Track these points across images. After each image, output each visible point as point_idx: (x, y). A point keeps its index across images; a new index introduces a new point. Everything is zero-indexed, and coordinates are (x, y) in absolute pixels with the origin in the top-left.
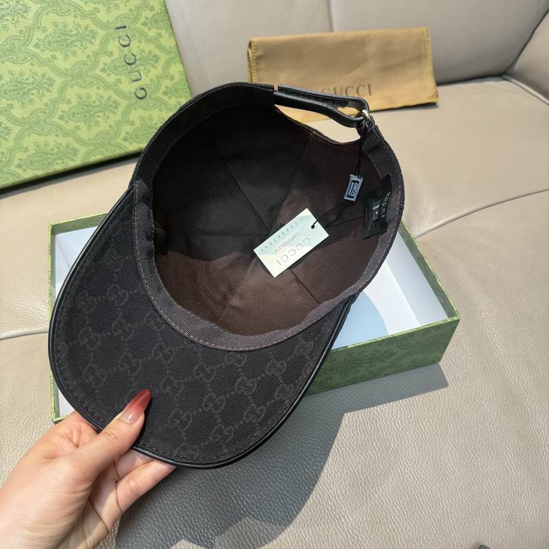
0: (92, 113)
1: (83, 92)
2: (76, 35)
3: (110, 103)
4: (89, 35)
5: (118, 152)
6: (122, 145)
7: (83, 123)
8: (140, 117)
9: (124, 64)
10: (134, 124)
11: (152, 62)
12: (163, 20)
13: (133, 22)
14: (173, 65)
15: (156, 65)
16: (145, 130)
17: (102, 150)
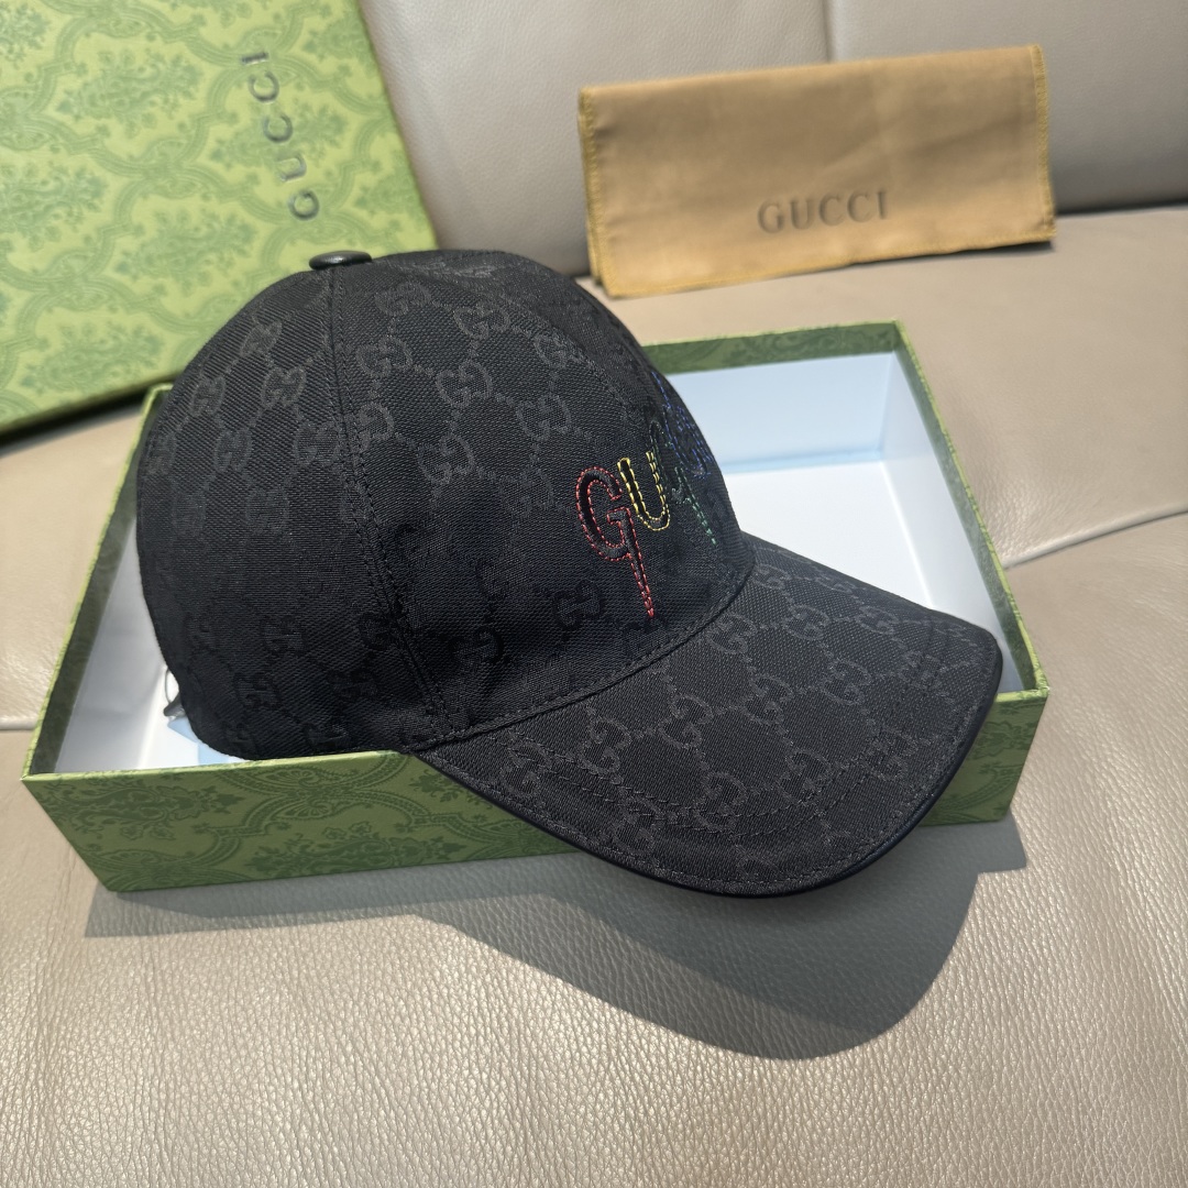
1: (171, 208)
3: (234, 231)
7: (171, 279)
9: (264, 139)
11: (328, 133)
14: (377, 138)
15: (337, 138)
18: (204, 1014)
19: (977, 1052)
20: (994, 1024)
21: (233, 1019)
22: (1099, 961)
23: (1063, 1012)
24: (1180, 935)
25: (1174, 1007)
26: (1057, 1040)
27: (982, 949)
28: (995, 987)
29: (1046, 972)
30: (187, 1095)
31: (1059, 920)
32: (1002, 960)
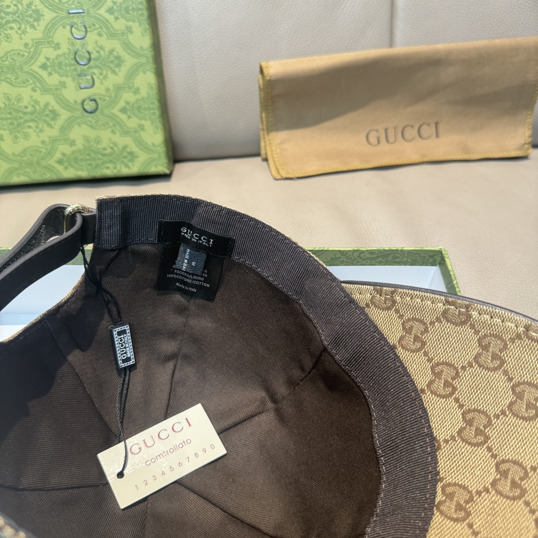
0: (22, 121)
1: (13, 92)
2: (14, 14)
3: (47, 112)
4: (31, 16)
5: (48, 177)
6: (55, 168)
7: (7, 132)
8: (84, 136)
9: (73, 62)
10: (75, 145)
11: (112, 66)
12: (139, 9)
13: (94, 6)
14: (141, 74)
15: (117, 69)
16: (89, 155)
17: (28, 170)
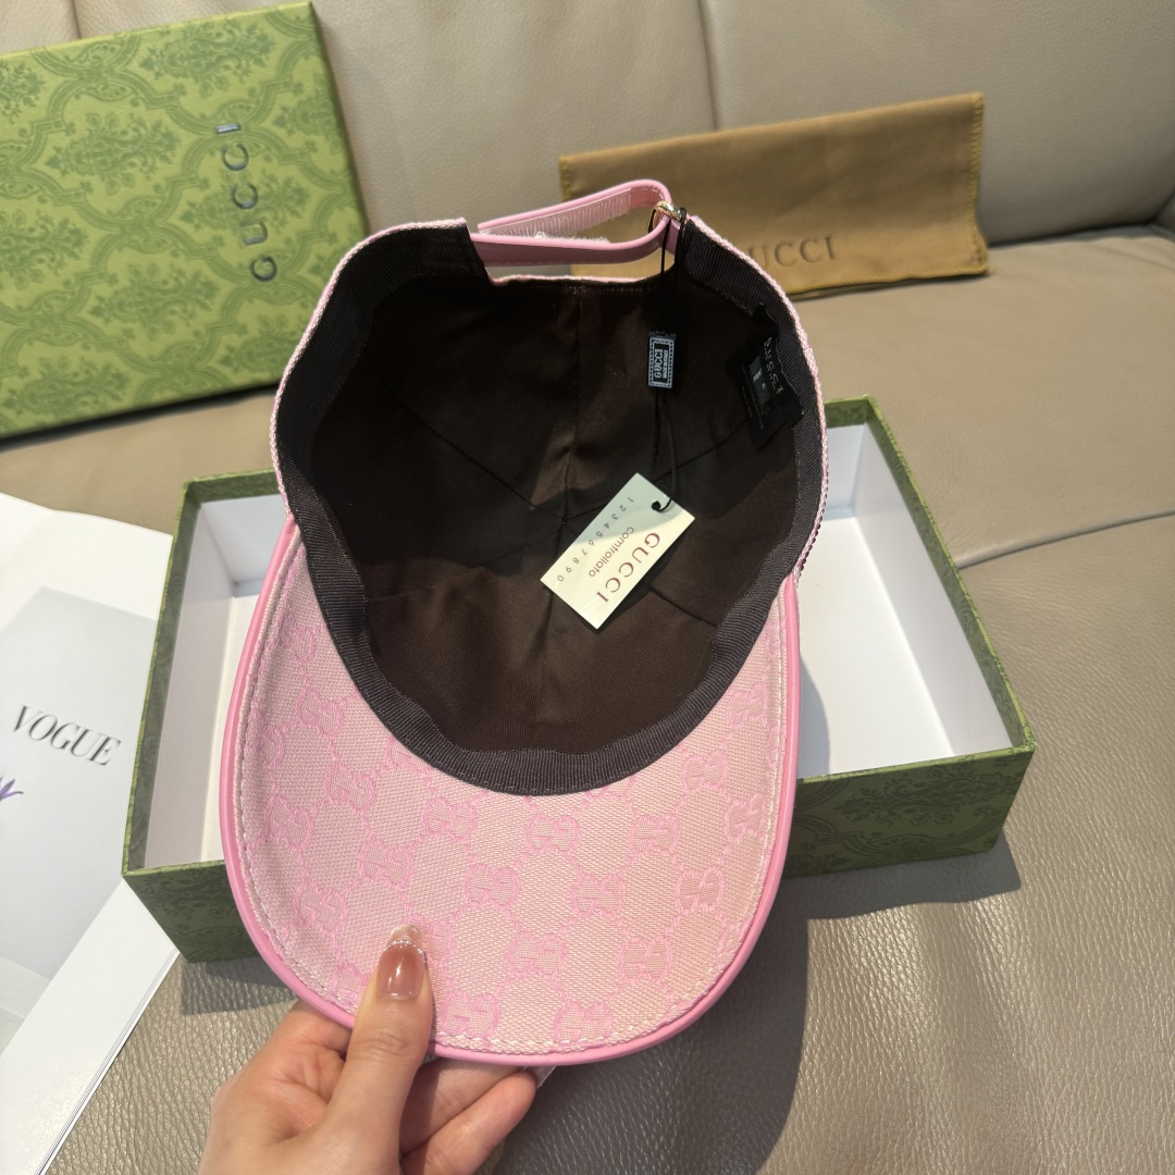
18: (165, 1040)
19: (828, 1044)
20: (843, 1020)
21: (190, 1045)
22: (934, 962)
23: (902, 1006)
24: (1004, 937)
25: (996, 1000)
26: (897, 1032)
27: (834, 954)
28: (844, 986)
29: (889, 973)
30: (153, 1114)
31: (903, 926)
32: (850, 964)
